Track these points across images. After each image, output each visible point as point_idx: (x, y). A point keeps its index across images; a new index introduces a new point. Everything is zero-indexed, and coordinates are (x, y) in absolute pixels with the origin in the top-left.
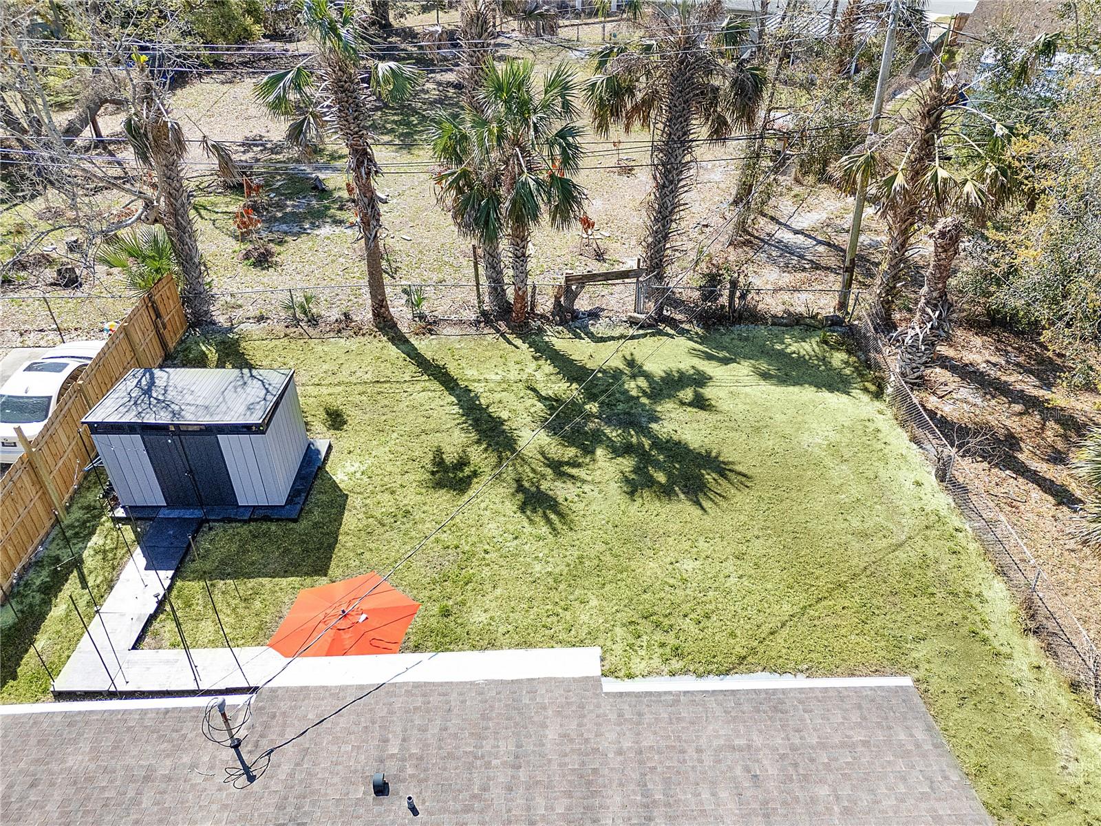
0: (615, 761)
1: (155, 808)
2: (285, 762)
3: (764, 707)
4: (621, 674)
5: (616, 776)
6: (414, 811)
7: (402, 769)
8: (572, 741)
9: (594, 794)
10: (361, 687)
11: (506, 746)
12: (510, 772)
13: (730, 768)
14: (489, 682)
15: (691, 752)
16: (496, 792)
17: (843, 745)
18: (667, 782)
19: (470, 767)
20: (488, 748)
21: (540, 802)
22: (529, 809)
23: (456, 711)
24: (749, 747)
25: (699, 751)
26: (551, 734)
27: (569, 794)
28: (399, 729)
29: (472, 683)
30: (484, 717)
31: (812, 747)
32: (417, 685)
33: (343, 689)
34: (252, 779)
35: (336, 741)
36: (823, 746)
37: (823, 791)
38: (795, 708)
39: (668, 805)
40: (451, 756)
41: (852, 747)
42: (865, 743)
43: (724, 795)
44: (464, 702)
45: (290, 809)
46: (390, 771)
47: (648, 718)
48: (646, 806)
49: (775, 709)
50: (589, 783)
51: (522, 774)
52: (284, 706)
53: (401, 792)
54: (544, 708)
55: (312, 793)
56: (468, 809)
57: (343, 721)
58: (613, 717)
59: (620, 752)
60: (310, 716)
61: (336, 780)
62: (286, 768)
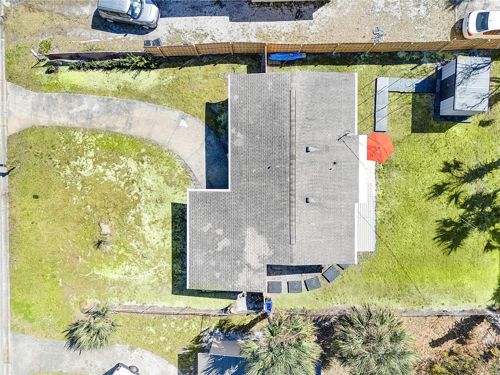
0: (339, 204)
1: (333, 125)
2: (343, 145)
3: (350, 233)
4: (376, 208)
5: (336, 204)
6: (330, 170)
7: (339, 166)
8: (343, 196)
9: (332, 200)
10: (358, 155)
11: (343, 184)
12: (337, 185)
13: (337, 224)
14: (358, 181)
15: (341, 218)
16: (334, 183)
17: (341, 245)
18: (335, 212)
19: (339, 178)
20: (343, 181)
21: (332, 190)
22: (330, 188)
23: (351, 174)
24: (341, 228)
25: (341, 219)
26: (345, 193)
27: (333, 195)
28: (348, 164)
29: (358, 177)
30: (350, 180)
31: (341, 240)
32: (358, 166)
33: (358, 152)
34: (338, 140)
35: (346, 153)
36: (341, 242)
37: (332, 239)
38: (350, 239)
39: (330, 212)
40: (341, 174)
41: (341, 246)
42: (342, 249)
43: (332, 221)
44: (354, 176)
45: (332, 148)
46: (338, 164)
47: (348, 211)
48: (330, 208)
49: (350, 235)
50: (335, 199)
51: (337, 187)
52: (354, 141)
53: (334, 167)
54: (351, 191)
55: (335, 151)
56: (330, 178)
57: (350, 153)
58: (349, 204)
59: (341, 205)
60: (351, 147)
61: (337, 155)
62: (340, 145)
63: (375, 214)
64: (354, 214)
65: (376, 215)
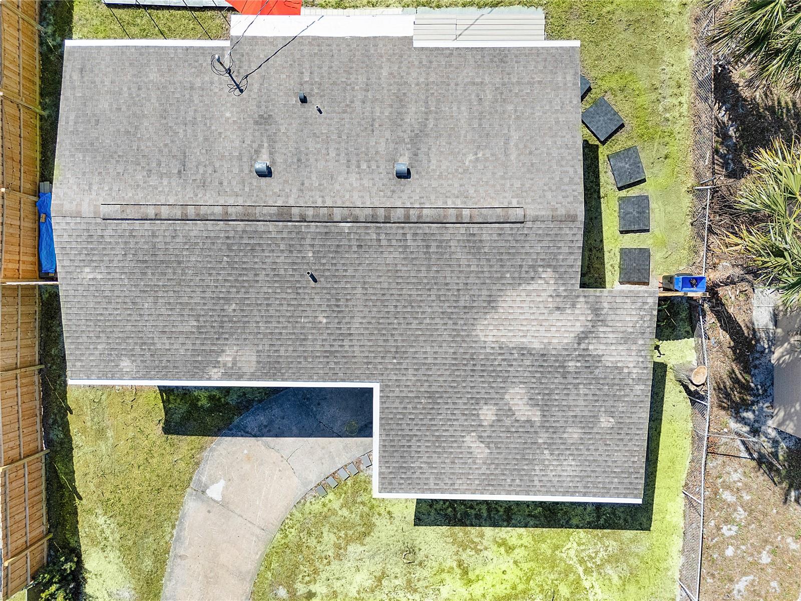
0: (414, 89)
1: (202, 104)
2: (255, 78)
3: (496, 59)
4: (434, 5)
5: (414, 97)
6: (321, 112)
7: (312, 90)
8: (394, 77)
9: (403, 106)
10: (284, 38)
11: (362, 79)
12: (364, 93)
13: (470, 94)
14: (353, 38)
15: (452, 85)
16: (357, 104)
17: (529, 83)
18: (438, 101)
19: (345, 90)
20: (353, 80)
21: (378, 109)
22: (372, 113)
23: (336, 56)
24: (482, 83)
25: (457, 85)
26: (385, 73)
27: (391, 106)
28: (308, 66)
29: (343, 38)
30: (350, 61)
31: (513, 84)
32: (315, 38)
33: (275, 38)
34: (241, 91)
35: (277, 72)
36: (518, 83)
37: (510, 108)
38: (512, 60)
39: (437, 113)
40: (334, 83)
41: (531, 84)
42: (540, 82)
43: (463, 108)
44: (340, 50)
45: (263, 108)
46: (306, 90)
47: (435, 64)
48: (426, 113)
49: (502, 61)
50: (401, 101)
51: (370, 95)
52: (247, 48)
53: (315, 102)
54: (382, 57)
55: (272, 100)
56: (345, 112)
57: (279, 60)
58: (416, 63)
59: (417, 84)
60: (261, 56)
61: (281, 94)
62: (256, 86)
63: (449, 9)
64: (443, 49)
65: (451, 4)
